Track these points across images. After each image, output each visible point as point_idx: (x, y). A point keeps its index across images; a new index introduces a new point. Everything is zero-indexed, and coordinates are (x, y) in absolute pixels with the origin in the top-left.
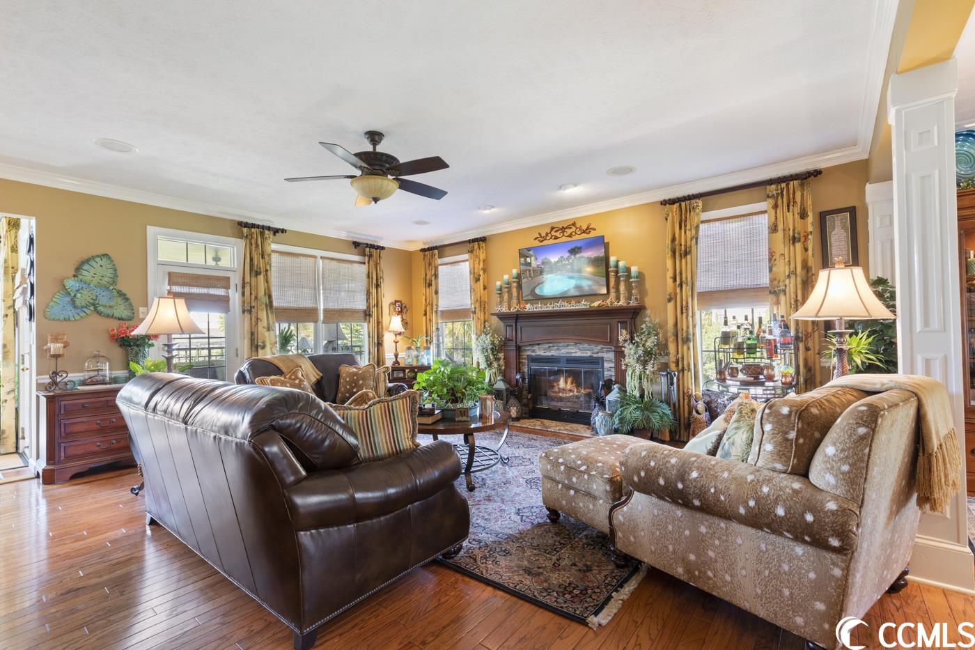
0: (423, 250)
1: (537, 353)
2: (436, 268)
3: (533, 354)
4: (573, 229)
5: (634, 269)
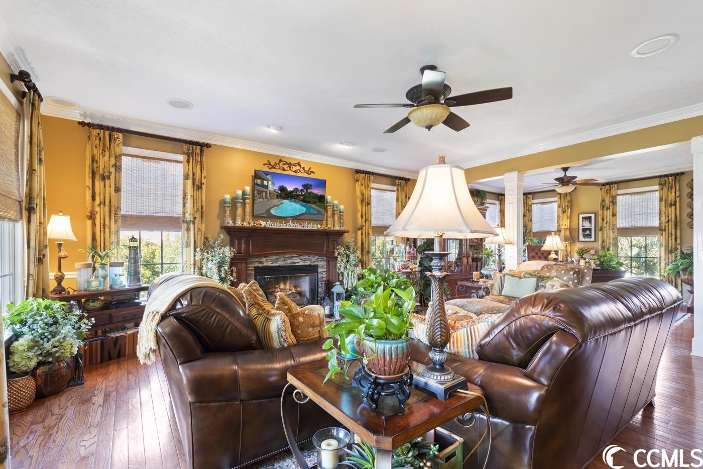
0: (82, 124)
1: (264, 265)
2: (118, 157)
3: (260, 265)
4: (298, 167)
5: (342, 207)
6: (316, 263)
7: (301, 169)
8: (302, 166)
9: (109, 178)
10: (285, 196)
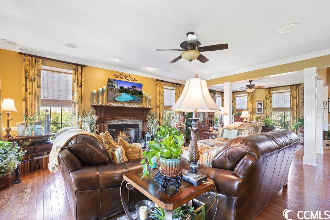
3: (110, 124)
4: (129, 78)
5: (150, 97)
6: (138, 123)
7: (131, 79)
8: (131, 77)
9: (34, 81)
10: (123, 91)
